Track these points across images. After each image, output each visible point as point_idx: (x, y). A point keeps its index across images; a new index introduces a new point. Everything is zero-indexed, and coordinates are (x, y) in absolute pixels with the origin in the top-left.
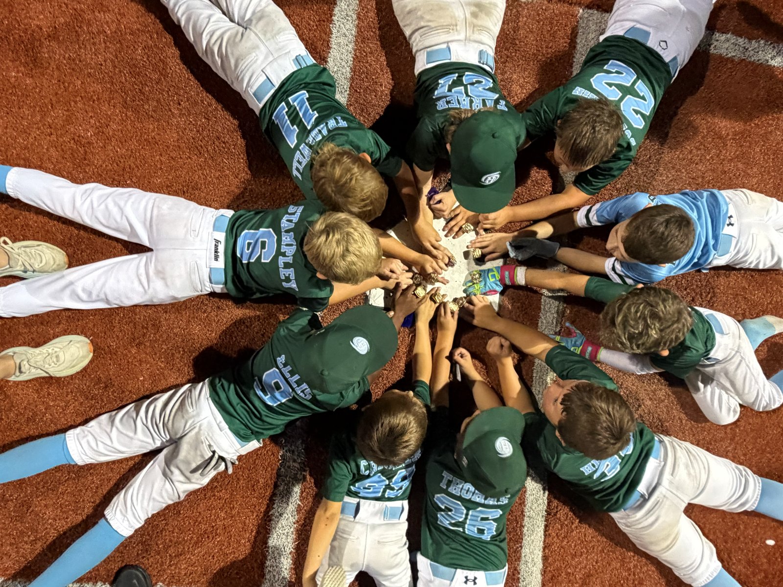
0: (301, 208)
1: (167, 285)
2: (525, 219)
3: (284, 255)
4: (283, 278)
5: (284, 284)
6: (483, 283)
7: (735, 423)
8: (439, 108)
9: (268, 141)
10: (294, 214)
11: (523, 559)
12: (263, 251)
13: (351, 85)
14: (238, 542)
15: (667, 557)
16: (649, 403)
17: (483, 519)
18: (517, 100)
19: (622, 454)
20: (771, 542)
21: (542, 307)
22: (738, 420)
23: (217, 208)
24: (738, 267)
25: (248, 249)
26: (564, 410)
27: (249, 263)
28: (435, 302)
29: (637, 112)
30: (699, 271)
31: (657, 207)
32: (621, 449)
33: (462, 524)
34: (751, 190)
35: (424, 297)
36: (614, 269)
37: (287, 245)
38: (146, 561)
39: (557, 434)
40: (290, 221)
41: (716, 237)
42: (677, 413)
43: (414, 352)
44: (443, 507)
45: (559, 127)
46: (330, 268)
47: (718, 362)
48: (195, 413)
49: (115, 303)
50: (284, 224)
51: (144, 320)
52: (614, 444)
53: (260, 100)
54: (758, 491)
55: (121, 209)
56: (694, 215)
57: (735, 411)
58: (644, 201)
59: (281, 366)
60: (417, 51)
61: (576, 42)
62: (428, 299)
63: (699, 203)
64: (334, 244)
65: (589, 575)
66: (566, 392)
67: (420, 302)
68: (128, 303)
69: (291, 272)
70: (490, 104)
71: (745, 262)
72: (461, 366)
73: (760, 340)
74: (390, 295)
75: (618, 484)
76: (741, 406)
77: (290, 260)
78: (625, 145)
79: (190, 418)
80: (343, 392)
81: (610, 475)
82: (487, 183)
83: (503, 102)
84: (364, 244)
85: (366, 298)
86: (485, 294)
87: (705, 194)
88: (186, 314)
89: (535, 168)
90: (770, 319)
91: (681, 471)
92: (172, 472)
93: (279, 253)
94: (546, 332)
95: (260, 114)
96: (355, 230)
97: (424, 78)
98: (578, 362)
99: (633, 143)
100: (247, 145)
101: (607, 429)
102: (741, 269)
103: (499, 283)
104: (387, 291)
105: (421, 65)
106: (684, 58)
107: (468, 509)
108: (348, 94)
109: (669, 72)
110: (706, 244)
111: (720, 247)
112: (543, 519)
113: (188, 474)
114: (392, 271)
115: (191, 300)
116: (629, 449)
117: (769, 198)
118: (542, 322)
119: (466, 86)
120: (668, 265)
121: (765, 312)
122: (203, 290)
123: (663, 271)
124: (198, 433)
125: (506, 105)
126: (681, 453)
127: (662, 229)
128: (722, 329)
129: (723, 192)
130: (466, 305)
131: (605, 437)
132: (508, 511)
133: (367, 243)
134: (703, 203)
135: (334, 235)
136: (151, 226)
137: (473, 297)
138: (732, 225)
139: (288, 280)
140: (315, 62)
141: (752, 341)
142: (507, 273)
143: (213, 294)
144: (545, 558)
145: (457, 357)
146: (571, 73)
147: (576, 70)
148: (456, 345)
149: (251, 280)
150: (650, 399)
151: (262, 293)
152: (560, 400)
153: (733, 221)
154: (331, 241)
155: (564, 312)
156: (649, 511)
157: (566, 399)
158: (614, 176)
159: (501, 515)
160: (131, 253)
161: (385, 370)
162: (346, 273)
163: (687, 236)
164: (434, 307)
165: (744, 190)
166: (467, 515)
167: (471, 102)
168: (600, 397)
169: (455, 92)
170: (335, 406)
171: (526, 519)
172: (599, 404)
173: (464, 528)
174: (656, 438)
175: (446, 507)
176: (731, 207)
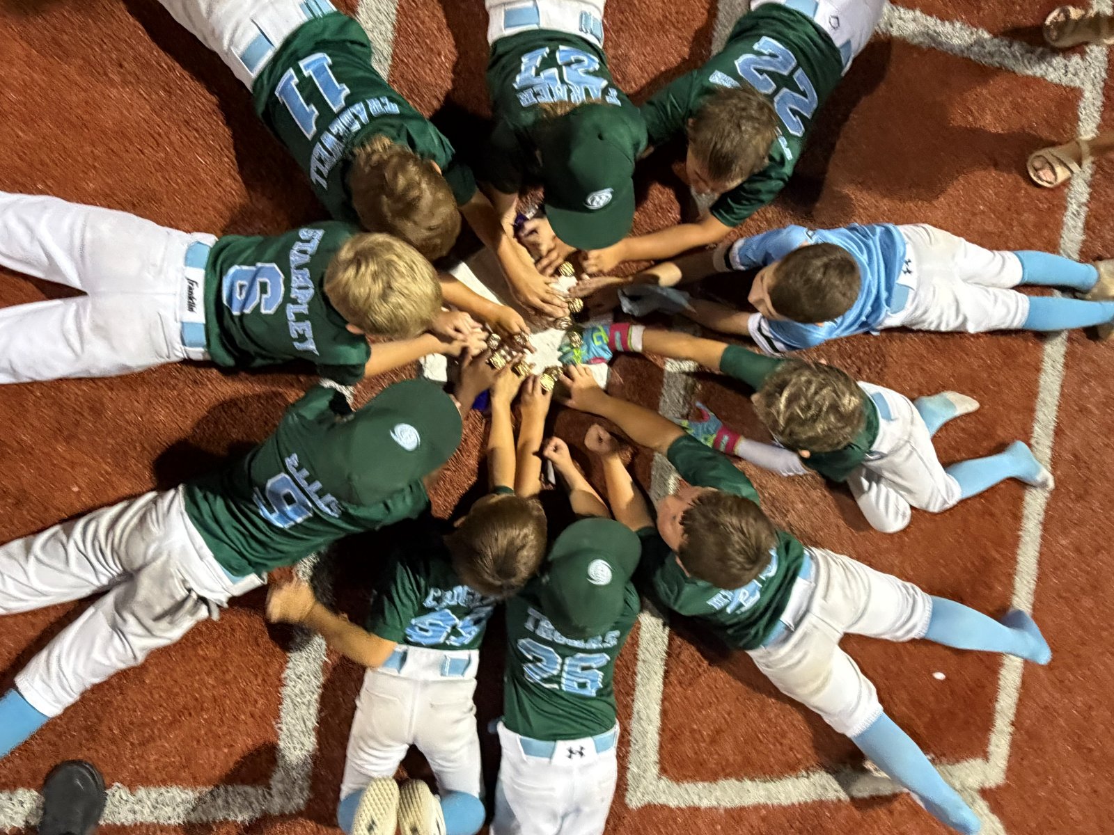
0: (320, 233)
1: (113, 348)
2: (644, 258)
3: (295, 302)
4: (294, 335)
5: (296, 344)
6: (585, 348)
7: (904, 531)
8: (524, 103)
9: (268, 129)
10: (308, 241)
11: (635, 715)
12: (264, 296)
13: (394, 51)
14: (236, 718)
15: (816, 702)
16: (800, 506)
17: (584, 669)
18: (633, 88)
19: (763, 577)
20: (940, 676)
21: (665, 380)
22: (908, 527)
23: (188, 232)
24: (915, 328)
25: (241, 294)
26: (686, 531)
27: (242, 315)
28: (518, 374)
29: (795, 112)
30: (867, 333)
31: (816, 246)
32: (760, 572)
33: (556, 679)
34: (935, 226)
35: (504, 368)
36: (759, 329)
37: (300, 288)
38: (95, 754)
39: (679, 561)
40: (304, 252)
41: (889, 289)
42: (835, 519)
43: (491, 445)
44: (530, 657)
45: (691, 128)
46: (366, 314)
47: (882, 456)
48: (161, 534)
49: (26, 375)
50: (295, 257)
51: (76, 399)
52: (751, 569)
53: (251, 67)
54: (928, 614)
55: (31, 230)
56: (863, 258)
57: (904, 515)
58: (800, 236)
59: (293, 471)
60: (491, 7)
61: (717, 9)
62: (510, 371)
63: (871, 243)
64: (369, 279)
65: (719, 732)
66: (686, 507)
67: (498, 374)
68: (48, 374)
69: (306, 327)
70: (596, 95)
71: (923, 322)
72: (554, 464)
73: (938, 422)
74: (455, 363)
75: (757, 614)
76: (912, 508)
77: (304, 309)
78: (777, 158)
79: (154, 541)
80: (389, 503)
81: (748, 605)
82: (595, 205)
83: (613, 92)
84: (414, 279)
85: (419, 368)
86: (588, 362)
87: (878, 230)
88: (143, 391)
89: (658, 186)
90: (951, 396)
91: (836, 595)
92: (124, 620)
93: (288, 299)
94: (670, 415)
95: (254, 87)
96: (399, 257)
97: (500, 50)
98: (709, 459)
99: (789, 155)
100: (234, 137)
101: (742, 552)
102: (920, 331)
103: (607, 348)
104: (451, 359)
105: (497, 29)
106: (859, 44)
107: (563, 657)
108: (391, 66)
109: (839, 61)
110: (878, 298)
111: (894, 301)
112: (663, 663)
113: (149, 623)
114: (457, 330)
115: (150, 371)
116: (772, 570)
117: (956, 238)
118: (665, 402)
119: (560, 68)
120: (827, 325)
121: (945, 388)
122: (172, 355)
123: (822, 332)
124: (167, 563)
125: (618, 97)
126: (837, 572)
127: (819, 276)
128: (889, 413)
129: (902, 228)
130: (562, 376)
131: (739, 563)
132: (617, 654)
133: (418, 277)
134: (875, 242)
135: (367, 266)
136: (82, 256)
137: (572, 368)
138: (909, 272)
139: (302, 338)
140: (335, 9)
141: (928, 424)
142: (618, 335)
143: (187, 362)
144: (664, 713)
145: (549, 452)
146: (710, 52)
147: (716, 48)
148: (548, 433)
149: (247, 340)
150: (802, 502)
151: (264, 357)
152: (679, 519)
153: (911, 267)
154: (363, 275)
155: (694, 387)
156: (796, 646)
157: (687, 517)
158: (762, 202)
159: (609, 662)
160: (51, 297)
161: (448, 470)
162: (391, 321)
163: (850, 285)
164: (518, 381)
165: (926, 226)
166: (563, 664)
167: (569, 91)
168: (730, 511)
169: (546, 78)
170: (378, 522)
171: (640, 663)
172: (728, 519)
173: (559, 683)
174: (806, 552)
175: (534, 657)
176: (909, 248)
